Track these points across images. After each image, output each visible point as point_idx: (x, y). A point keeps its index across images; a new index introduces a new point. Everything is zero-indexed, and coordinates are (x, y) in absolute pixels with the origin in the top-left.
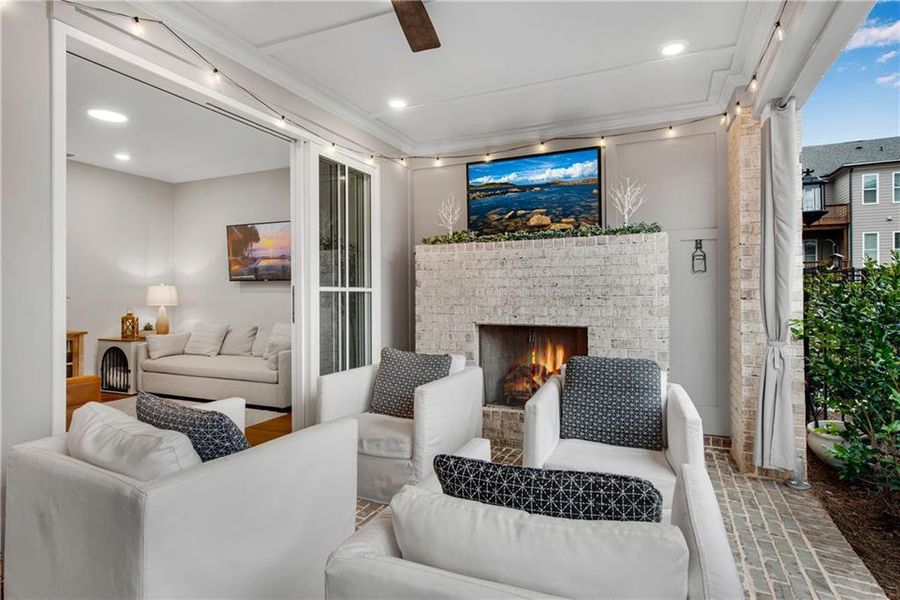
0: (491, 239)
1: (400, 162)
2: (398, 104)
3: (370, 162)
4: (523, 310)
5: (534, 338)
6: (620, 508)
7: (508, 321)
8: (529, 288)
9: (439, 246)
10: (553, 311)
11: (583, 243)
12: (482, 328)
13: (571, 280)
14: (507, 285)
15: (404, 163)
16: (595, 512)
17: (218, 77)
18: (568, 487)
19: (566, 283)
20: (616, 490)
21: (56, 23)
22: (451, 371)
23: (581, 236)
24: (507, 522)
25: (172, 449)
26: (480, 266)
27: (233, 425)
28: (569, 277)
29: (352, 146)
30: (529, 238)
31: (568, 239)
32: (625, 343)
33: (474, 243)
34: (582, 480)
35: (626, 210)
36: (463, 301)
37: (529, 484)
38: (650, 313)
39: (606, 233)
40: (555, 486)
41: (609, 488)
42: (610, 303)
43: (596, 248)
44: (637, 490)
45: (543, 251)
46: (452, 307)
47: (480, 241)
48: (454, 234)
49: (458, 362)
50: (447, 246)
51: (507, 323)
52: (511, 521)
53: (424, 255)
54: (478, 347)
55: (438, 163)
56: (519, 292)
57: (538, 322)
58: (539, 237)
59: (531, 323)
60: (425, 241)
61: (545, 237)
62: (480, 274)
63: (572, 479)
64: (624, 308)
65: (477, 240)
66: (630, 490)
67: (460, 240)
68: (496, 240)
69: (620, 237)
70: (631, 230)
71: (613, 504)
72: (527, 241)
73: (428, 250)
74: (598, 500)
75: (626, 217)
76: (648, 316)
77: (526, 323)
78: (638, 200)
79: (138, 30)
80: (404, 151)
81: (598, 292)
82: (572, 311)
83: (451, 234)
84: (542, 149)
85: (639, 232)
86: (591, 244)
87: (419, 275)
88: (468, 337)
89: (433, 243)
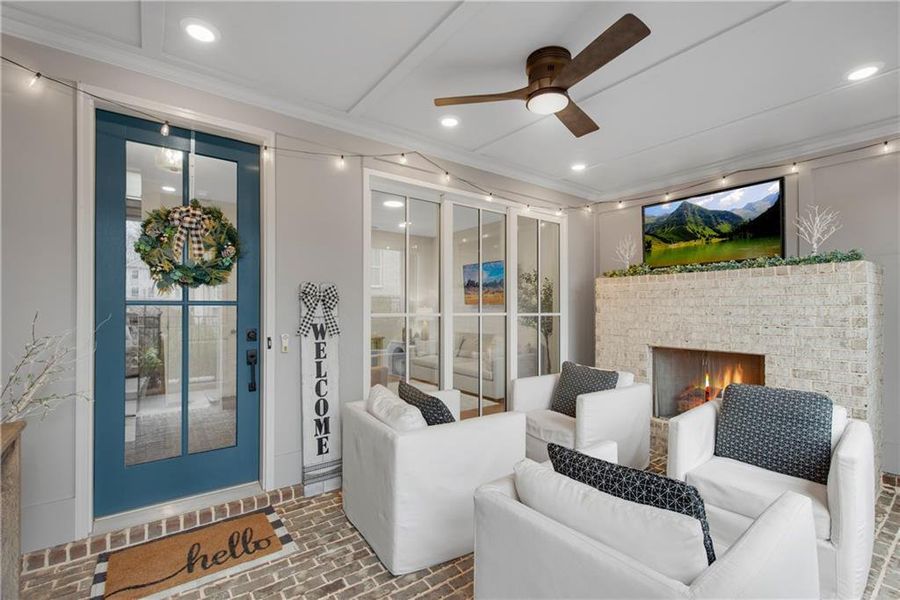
0: (663, 272)
1: (586, 209)
2: (579, 168)
3: (559, 214)
4: (694, 335)
5: (707, 362)
6: (665, 501)
7: (680, 345)
8: (701, 316)
9: (616, 279)
10: (725, 338)
11: (760, 274)
12: (656, 350)
13: (747, 309)
14: (679, 313)
15: (589, 210)
16: (646, 500)
17: (448, 177)
18: (629, 479)
19: (740, 312)
20: (663, 487)
21: (365, 169)
22: (618, 385)
23: (758, 266)
24: (578, 492)
25: (412, 416)
26: (652, 296)
27: (445, 406)
28: (744, 306)
29: (545, 204)
30: (702, 270)
31: (744, 270)
32: (808, 374)
33: (648, 276)
34: (641, 476)
35: (815, 238)
36: (637, 325)
37: (603, 472)
38: (842, 344)
39: (787, 264)
40: (620, 476)
41: (658, 486)
42: (791, 332)
43: (776, 279)
44: (679, 490)
45: (716, 282)
46: (627, 331)
47: (654, 273)
48: (631, 267)
49: (626, 379)
50: (624, 278)
51: (679, 346)
52: (582, 492)
53: (603, 286)
54: (651, 365)
55: (621, 206)
56: (691, 319)
57: (710, 347)
58: (712, 269)
59: (703, 348)
60: (605, 275)
61: (718, 268)
62: (653, 302)
63: (634, 474)
64: (809, 339)
65: (650, 273)
66: (674, 490)
67: (635, 273)
68: (668, 273)
69: (803, 267)
70: (819, 260)
71: (660, 496)
72: (699, 273)
73: (606, 282)
74: (649, 492)
75: (815, 246)
76: (839, 348)
77: (698, 347)
78: (829, 228)
79: (403, 161)
80: (590, 198)
81: (778, 321)
82: (747, 339)
83: (628, 267)
84: (724, 183)
85: (829, 261)
86: (768, 274)
87: (598, 303)
88: (642, 357)
89: (611, 276)
